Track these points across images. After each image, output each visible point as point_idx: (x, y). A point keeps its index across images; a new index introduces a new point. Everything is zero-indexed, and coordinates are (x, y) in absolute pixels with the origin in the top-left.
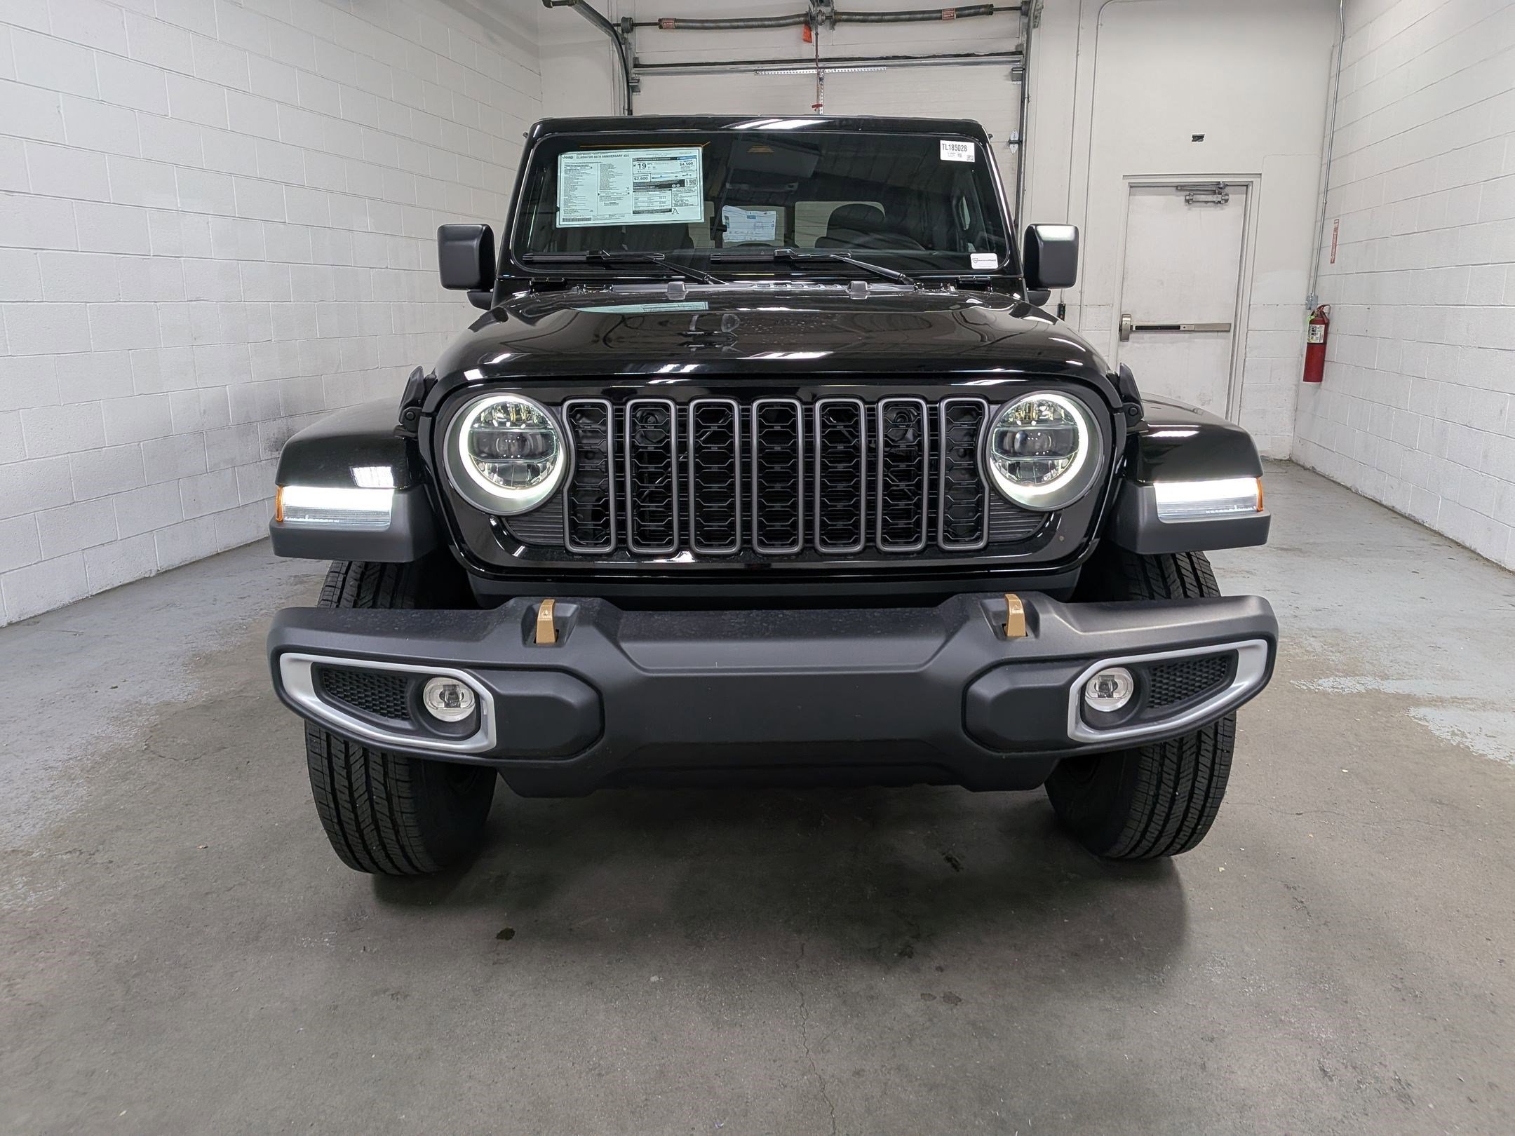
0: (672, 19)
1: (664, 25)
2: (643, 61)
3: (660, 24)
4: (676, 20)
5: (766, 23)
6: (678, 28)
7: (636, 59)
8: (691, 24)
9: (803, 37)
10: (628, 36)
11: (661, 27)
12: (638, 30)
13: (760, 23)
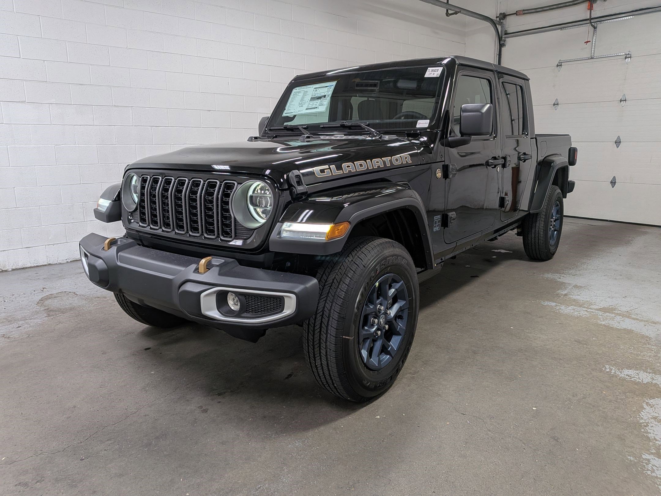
0: (522, 10)
1: (518, 14)
2: (509, 32)
3: (516, 14)
4: (524, 10)
5: (568, 4)
6: (524, 14)
7: (506, 31)
8: (530, 11)
9: (587, 8)
10: (504, 21)
11: (517, 15)
12: (508, 18)
13: (564, 5)
